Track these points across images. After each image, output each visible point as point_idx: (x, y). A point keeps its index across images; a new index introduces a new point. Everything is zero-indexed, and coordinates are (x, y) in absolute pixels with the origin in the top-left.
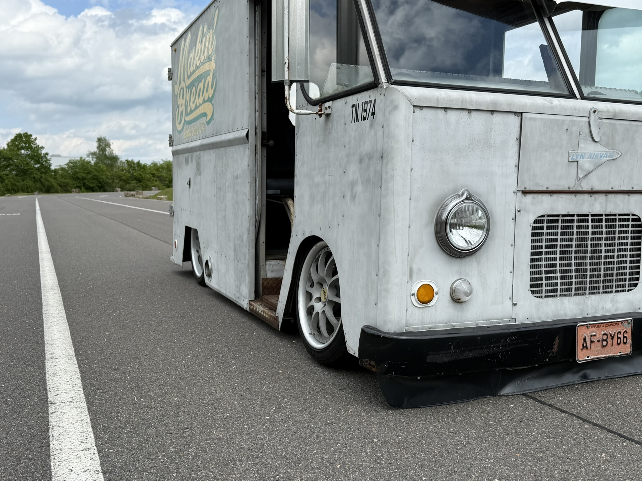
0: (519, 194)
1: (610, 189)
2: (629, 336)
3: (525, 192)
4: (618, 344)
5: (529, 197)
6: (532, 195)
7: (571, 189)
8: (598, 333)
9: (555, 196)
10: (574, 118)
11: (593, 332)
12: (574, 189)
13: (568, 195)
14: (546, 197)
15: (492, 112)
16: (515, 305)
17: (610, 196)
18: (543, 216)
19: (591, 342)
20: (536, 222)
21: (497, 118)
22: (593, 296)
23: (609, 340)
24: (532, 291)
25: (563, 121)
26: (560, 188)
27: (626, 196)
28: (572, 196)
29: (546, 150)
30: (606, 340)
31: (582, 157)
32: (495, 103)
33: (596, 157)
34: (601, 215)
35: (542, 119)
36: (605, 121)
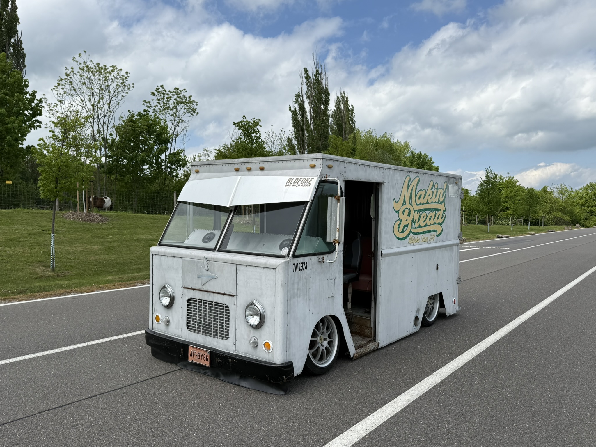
0: (183, 288)
1: (215, 291)
2: (208, 358)
3: (185, 288)
4: (205, 360)
6: (187, 289)
7: (200, 289)
8: (197, 352)
9: (195, 291)
10: (199, 260)
11: (195, 350)
12: (201, 289)
13: (199, 291)
14: (192, 291)
15: (174, 257)
16: (182, 331)
17: (215, 294)
18: (191, 298)
19: (194, 355)
20: (188, 300)
21: (175, 259)
22: (209, 337)
24: (187, 328)
25: (195, 261)
26: (196, 288)
27: (222, 296)
28: (201, 292)
29: (190, 272)
30: (199, 356)
31: (202, 276)
34: (212, 302)
36: (210, 262)
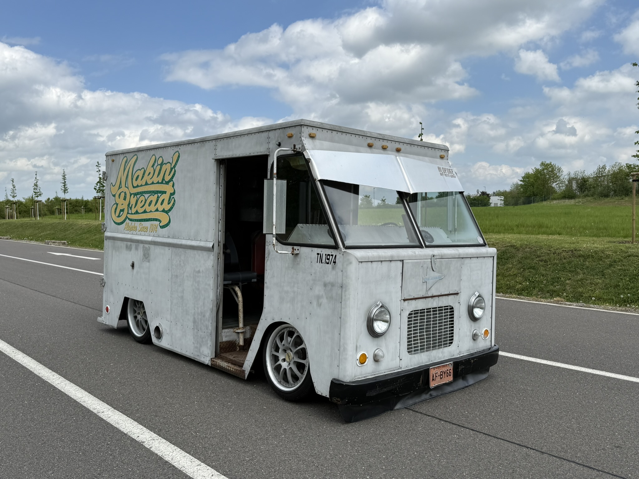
0: (402, 301)
1: (440, 294)
2: (452, 371)
3: (405, 300)
4: (447, 376)
5: (406, 302)
6: (408, 301)
7: (424, 296)
8: (438, 371)
9: (417, 300)
10: (425, 260)
11: (436, 371)
13: (422, 299)
14: (413, 301)
15: (391, 261)
16: (401, 360)
17: (440, 297)
18: (412, 311)
19: (436, 376)
20: (409, 314)
21: (393, 263)
22: (434, 351)
23: (443, 374)
24: (408, 351)
25: (420, 262)
26: (419, 296)
27: (447, 297)
28: (424, 300)
29: (413, 278)
30: (442, 375)
31: (428, 279)
32: (392, 256)
33: (434, 279)
34: (436, 308)
35: (411, 262)
36: (438, 260)
